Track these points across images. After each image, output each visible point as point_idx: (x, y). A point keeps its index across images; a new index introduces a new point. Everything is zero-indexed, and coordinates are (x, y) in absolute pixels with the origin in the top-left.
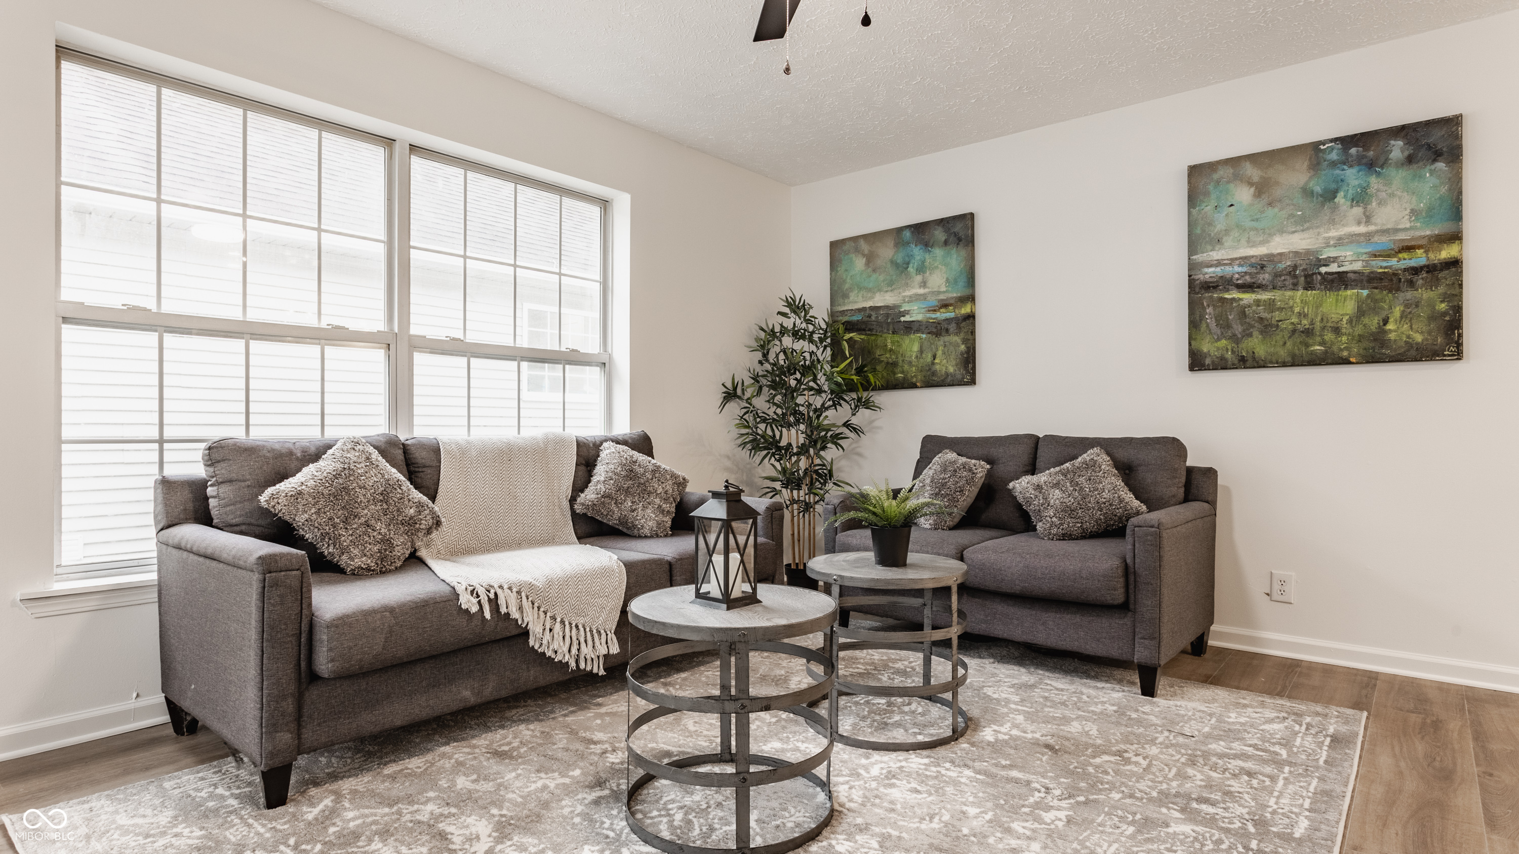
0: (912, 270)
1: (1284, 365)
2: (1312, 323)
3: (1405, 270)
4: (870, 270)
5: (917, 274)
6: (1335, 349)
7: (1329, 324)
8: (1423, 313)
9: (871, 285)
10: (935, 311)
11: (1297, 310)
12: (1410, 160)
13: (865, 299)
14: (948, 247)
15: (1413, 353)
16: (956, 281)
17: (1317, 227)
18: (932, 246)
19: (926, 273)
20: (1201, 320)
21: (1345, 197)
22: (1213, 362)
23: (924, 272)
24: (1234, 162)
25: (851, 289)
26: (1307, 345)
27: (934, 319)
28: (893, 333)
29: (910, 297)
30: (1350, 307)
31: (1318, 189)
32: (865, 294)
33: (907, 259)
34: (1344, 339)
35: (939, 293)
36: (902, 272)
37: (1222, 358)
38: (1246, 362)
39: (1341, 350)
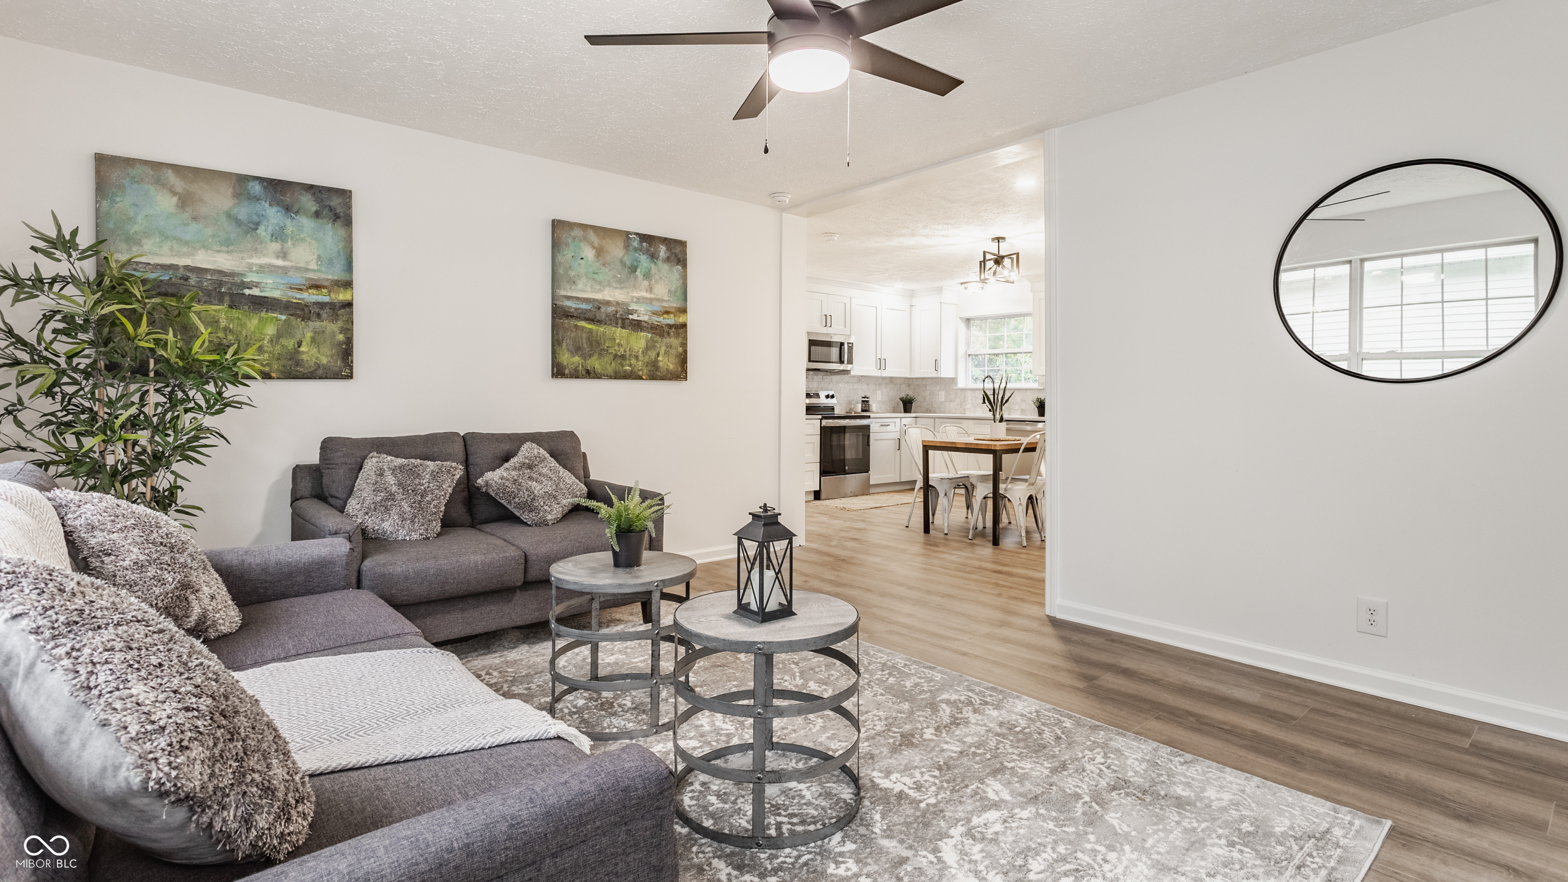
0: (263, 234)
1: (611, 377)
2: (625, 351)
3: (666, 325)
4: (185, 216)
5: (272, 241)
6: (636, 369)
7: (633, 353)
8: (673, 352)
9: (188, 237)
10: (301, 290)
11: (617, 341)
12: (668, 260)
13: (178, 255)
14: (321, 221)
15: (669, 375)
16: (331, 262)
17: (628, 288)
18: (297, 213)
19: (287, 242)
20: (563, 340)
21: (641, 272)
22: (570, 372)
23: (284, 241)
24: (584, 227)
25: (147, 234)
26: (623, 366)
27: (299, 299)
28: (231, 307)
29: (261, 266)
30: (642, 344)
31: (628, 263)
32: (176, 247)
33: (255, 218)
34: (640, 363)
35: (307, 270)
36: (246, 233)
37: (576, 370)
38: (590, 374)
39: (639, 370)
